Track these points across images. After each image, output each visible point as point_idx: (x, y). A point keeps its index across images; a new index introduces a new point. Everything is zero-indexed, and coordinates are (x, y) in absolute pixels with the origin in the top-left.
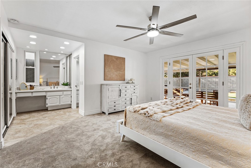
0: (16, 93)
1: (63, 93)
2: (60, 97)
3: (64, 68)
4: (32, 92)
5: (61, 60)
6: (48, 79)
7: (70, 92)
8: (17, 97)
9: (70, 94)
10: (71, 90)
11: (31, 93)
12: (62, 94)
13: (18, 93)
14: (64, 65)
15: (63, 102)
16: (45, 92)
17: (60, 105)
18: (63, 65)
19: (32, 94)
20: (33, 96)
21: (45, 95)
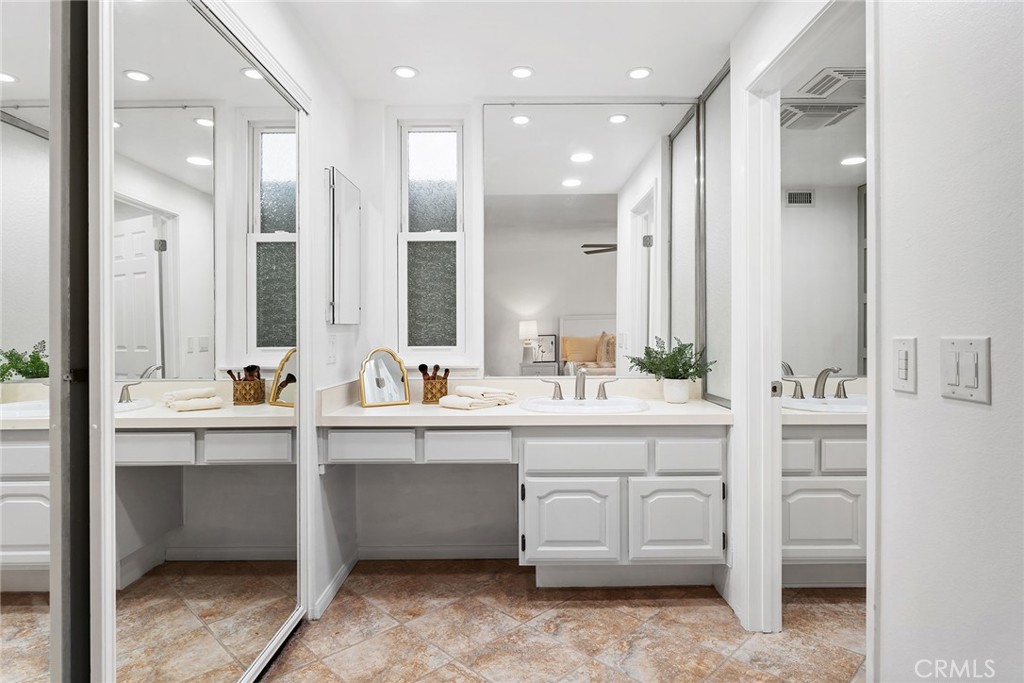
0: (323, 431)
1: (651, 451)
2: (624, 488)
3: (648, 241)
4: (419, 431)
5: (624, 187)
6: (561, 321)
7: (717, 442)
8: (330, 461)
9: (717, 466)
10: (727, 428)
11: (411, 435)
12: (642, 465)
13: (332, 435)
14: (646, 218)
15: (649, 537)
16: (507, 433)
17: (625, 563)
18: (640, 218)
19: (420, 441)
20: (426, 462)
21: (511, 461)
